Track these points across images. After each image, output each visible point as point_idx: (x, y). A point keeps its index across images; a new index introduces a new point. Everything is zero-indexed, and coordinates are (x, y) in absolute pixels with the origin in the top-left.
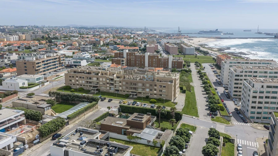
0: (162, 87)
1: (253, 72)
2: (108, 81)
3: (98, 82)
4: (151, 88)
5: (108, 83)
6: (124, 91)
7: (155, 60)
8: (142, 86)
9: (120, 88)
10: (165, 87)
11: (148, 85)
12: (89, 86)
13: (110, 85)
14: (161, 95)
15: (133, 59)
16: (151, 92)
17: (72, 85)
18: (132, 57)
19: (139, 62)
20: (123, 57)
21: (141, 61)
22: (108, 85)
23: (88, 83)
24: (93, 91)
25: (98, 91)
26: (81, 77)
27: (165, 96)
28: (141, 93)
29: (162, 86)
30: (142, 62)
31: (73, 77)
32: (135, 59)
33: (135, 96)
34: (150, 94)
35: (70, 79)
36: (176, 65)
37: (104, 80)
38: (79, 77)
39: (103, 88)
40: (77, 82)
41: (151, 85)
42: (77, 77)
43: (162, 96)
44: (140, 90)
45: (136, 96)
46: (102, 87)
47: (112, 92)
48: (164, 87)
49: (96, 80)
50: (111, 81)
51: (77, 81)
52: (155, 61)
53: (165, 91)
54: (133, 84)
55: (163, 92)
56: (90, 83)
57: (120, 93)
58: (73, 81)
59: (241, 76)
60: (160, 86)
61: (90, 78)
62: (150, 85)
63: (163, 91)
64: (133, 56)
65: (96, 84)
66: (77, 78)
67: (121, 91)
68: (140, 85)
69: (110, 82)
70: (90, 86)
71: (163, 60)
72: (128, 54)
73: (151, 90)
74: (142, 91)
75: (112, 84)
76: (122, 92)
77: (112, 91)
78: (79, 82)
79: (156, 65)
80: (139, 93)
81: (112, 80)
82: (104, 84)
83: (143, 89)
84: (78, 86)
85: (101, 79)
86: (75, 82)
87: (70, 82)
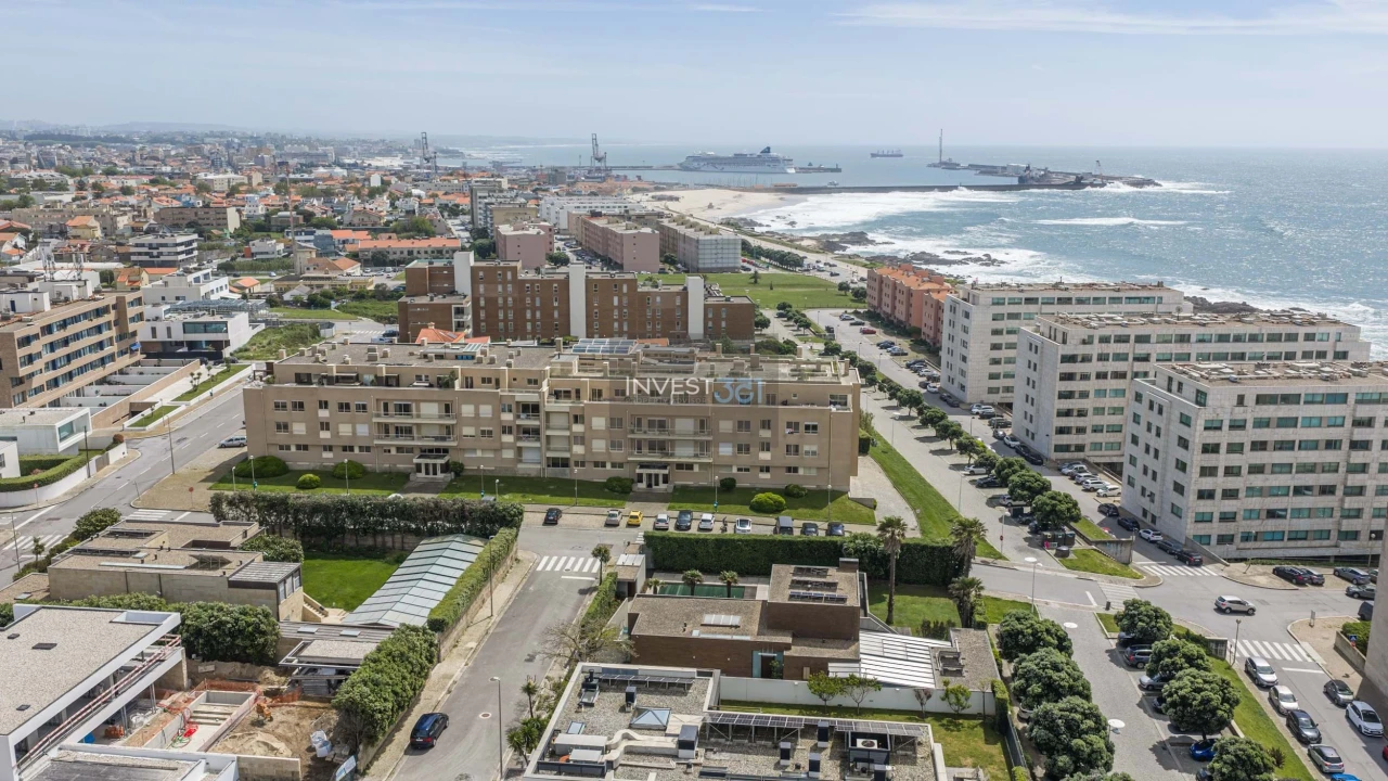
0: (802, 428)
1: (1132, 338)
2: (507, 417)
3: (448, 427)
4: (744, 437)
5: (507, 430)
6: (596, 464)
7: (620, 301)
8: (695, 434)
9: (578, 449)
10: (815, 427)
11: (726, 426)
12: (393, 451)
13: (518, 439)
14: (795, 470)
15: (505, 300)
16: (744, 459)
17: (293, 449)
18: (500, 288)
19: (538, 314)
20: (452, 292)
21: (547, 310)
22: (508, 439)
23: (392, 433)
24: (422, 475)
25: (451, 476)
26: (344, 407)
27: (814, 473)
28: (690, 467)
29: (797, 424)
30: (556, 314)
31: (300, 406)
32: (514, 300)
33: (662, 486)
34: (739, 470)
35: (281, 416)
36: (724, 324)
37: (486, 410)
38: (333, 405)
39: (479, 454)
40: (325, 435)
41: (743, 425)
42: (324, 405)
43: (801, 472)
44: (684, 454)
45: (665, 481)
46: (474, 450)
47: (533, 474)
48: (807, 427)
49: (440, 417)
50: (523, 416)
51: (325, 426)
52: (620, 307)
53: (814, 448)
54: (645, 423)
55: (807, 453)
56: (405, 431)
57: (576, 472)
58: (299, 428)
59: (1086, 359)
60: (789, 425)
61: (405, 409)
62: (740, 423)
63: (806, 448)
64: (504, 282)
65: (437, 439)
66: (324, 414)
67: (583, 464)
68: (685, 426)
69: (518, 422)
70: (400, 449)
71: (658, 299)
72: (481, 274)
73: (743, 448)
74: (696, 456)
75: (533, 433)
76: (589, 467)
77: (531, 465)
78: (336, 434)
79: (625, 328)
80: (680, 466)
81: (532, 409)
82: (483, 432)
83: (704, 447)
84: (327, 455)
85: (467, 410)
86: (312, 432)
87: (282, 437)
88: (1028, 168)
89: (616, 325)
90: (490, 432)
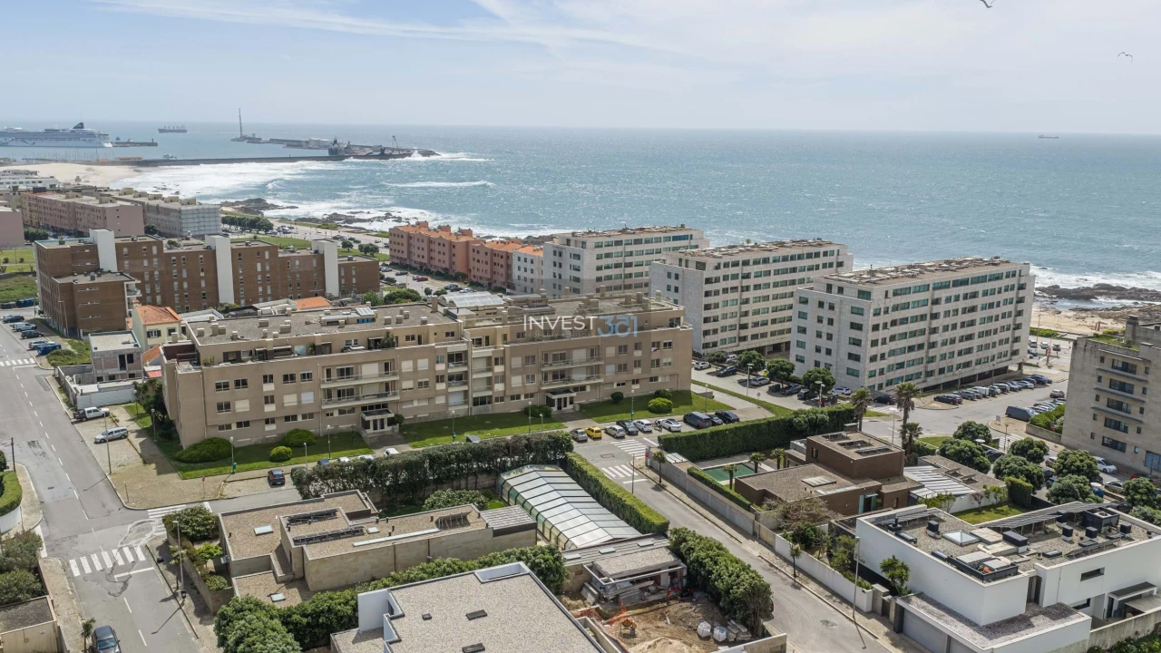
0: (662, 345)
2: (441, 367)
3: (387, 384)
4: (623, 358)
5: (439, 379)
6: (513, 398)
7: (263, 267)
8: (588, 361)
9: (499, 387)
10: (670, 344)
11: (611, 351)
12: (336, 414)
13: (449, 386)
14: (656, 379)
15: (152, 274)
16: (623, 377)
17: (234, 427)
18: (146, 263)
19: (185, 285)
20: (98, 271)
21: (194, 282)
22: (441, 386)
23: (335, 397)
24: (370, 431)
25: (397, 427)
26: (288, 378)
27: (667, 379)
28: (583, 388)
29: (658, 343)
30: (203, 284)
31: (241, 383)
32: (161, 273)
33: (569, 407)
34: (618, 385)
35: (223, 396)
36: (354, 281)
37: (423, 364)
38: (278, 378)
39: (416, 404)
40: (270, 408)
41: (622, 349)
42: (269, 379)
43: (660, 380)
44: (579, 378)
45: (571, 403)
46: (411, 401)
47: (462, 414)
48: (665, 344)
49: (380, 376)
50: (451, 365)
51: (269, 399)
52: (263, 272)
53: (669, 360)
54: (550, 357)
55: (665, 364)
56: (350, 392)
57: (498, 408)
58: (242, 406)
60: (653, 345)
61: (345, 372)
62: (620, 348)
63: (665, 361)
64: (150, 257)
65: (379, 396)
66: (269, 388)
67: (502, 399)
68: (580, 355)
69: (450, 371)
70: (342, 411)
71: (297, 263)
72: (125, 250)
73: (622, 368)
74: (588, 379)
75: (461, 378)
76: (507, 401)
77: (457, 409)
78: (281, 407)
79: (269, 292)
80: (576, 389)
81: (457, 358)
82: (420, 384)
83: (594, 371)
84: (269, 428)
85: (407, 366)
86: (255, 407)
87: (224, 417)
88: (335, 142)
89: (260, 289)
90: (427, 383)
